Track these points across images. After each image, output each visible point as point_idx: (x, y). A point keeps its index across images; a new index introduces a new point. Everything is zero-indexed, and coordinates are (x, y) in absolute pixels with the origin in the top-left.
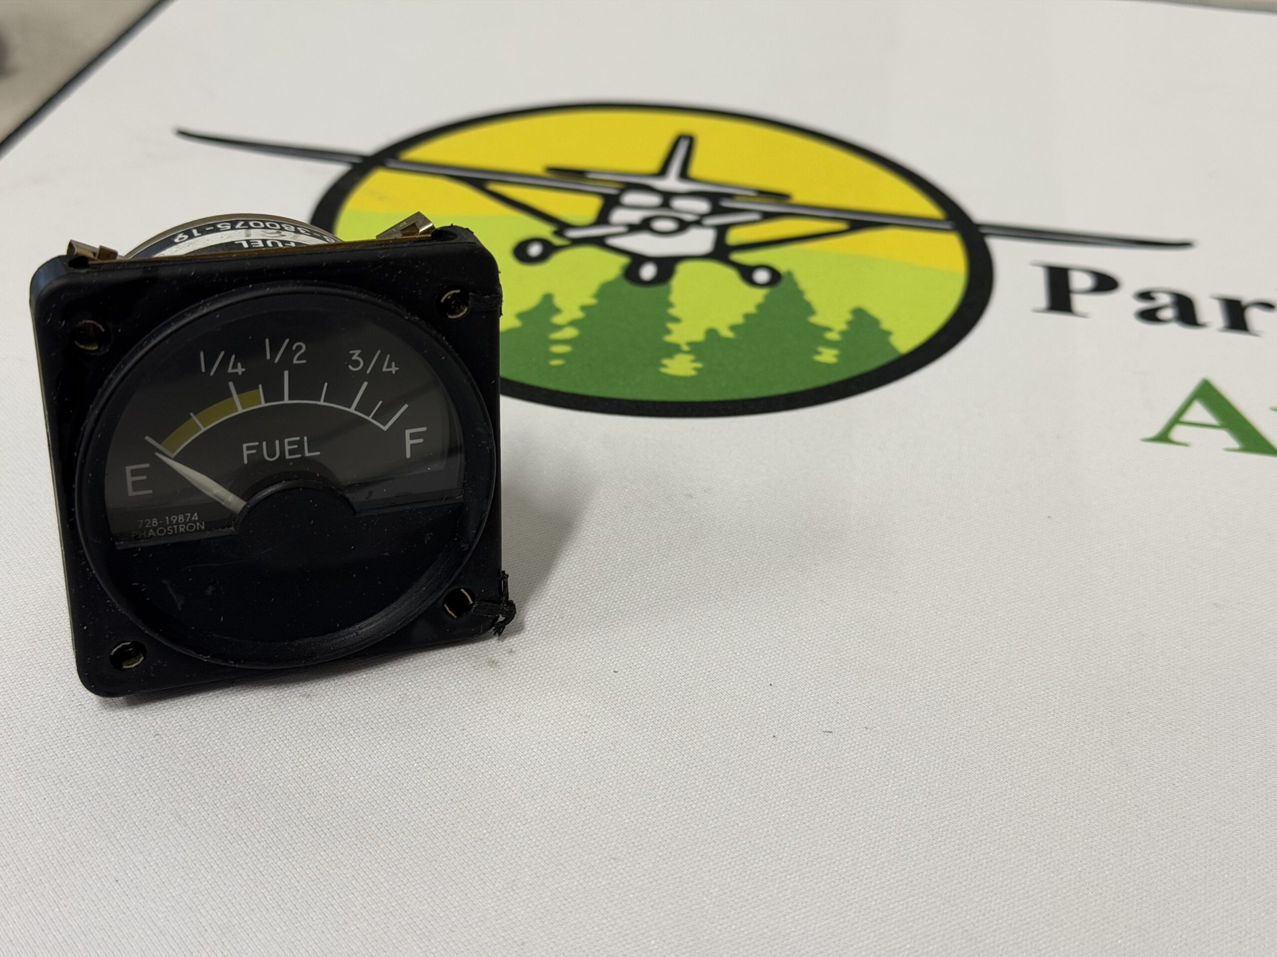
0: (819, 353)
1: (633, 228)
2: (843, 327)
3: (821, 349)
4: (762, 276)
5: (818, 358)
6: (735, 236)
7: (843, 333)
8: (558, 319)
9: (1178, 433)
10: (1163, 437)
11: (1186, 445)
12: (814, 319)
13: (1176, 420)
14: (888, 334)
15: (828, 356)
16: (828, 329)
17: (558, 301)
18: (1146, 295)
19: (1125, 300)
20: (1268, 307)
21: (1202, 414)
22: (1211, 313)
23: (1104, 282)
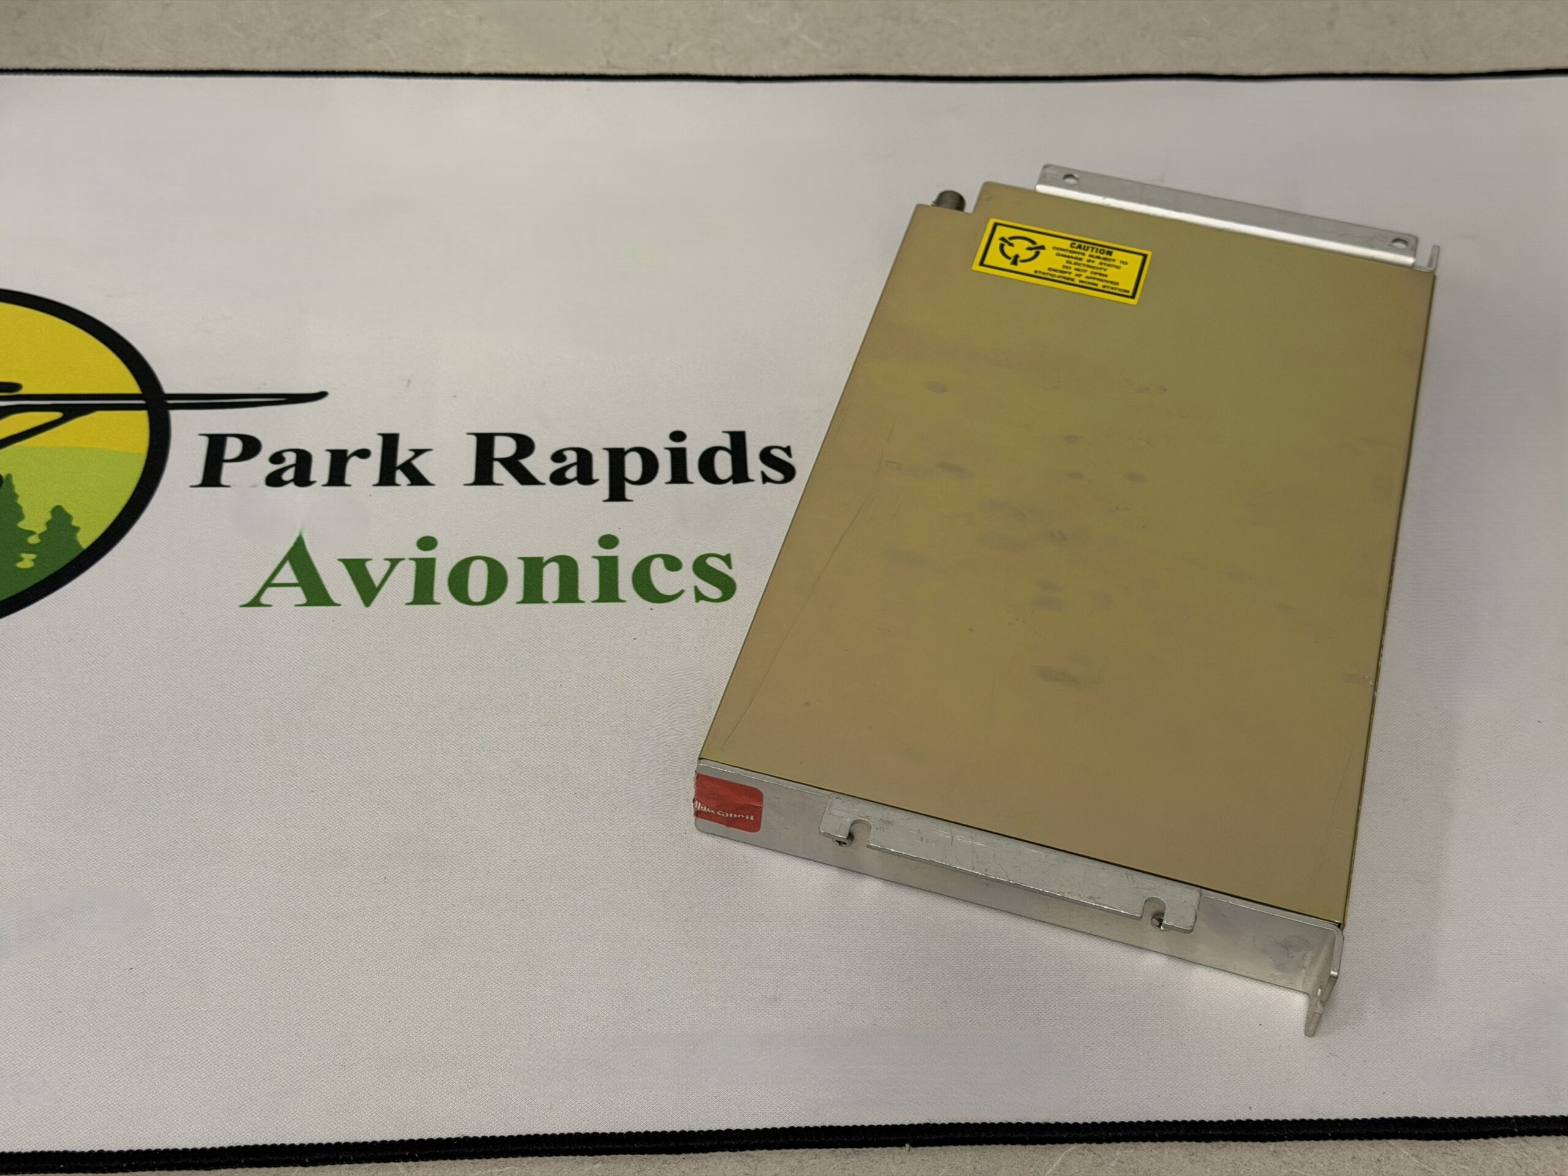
0: (21, 560)
2: (41, 528)
3: (23, 555)
5: (20, 565)
7: (41, 536)
9: (267, 595)
10: (255, 602)
11: (270, 606)
12: (22, 525)
13: (269, 584)
14: (77, 529)
15: (27, 561)
16: (32, 533)
18: (277, 458)
19: (261, 465)
20: (364, 454)
21: (288, 574)
22: (320, 469)
23: (251, 447)
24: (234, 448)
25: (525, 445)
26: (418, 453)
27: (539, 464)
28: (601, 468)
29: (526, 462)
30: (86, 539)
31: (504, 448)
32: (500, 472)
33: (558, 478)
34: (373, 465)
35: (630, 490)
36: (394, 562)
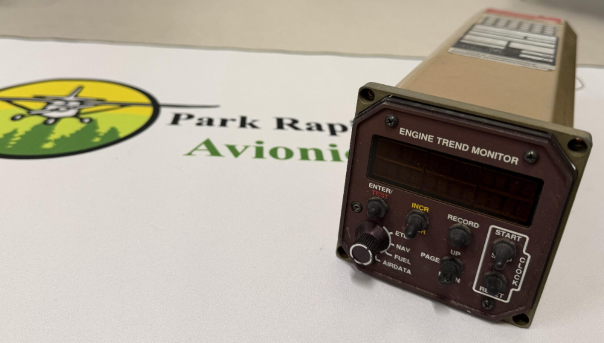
1: (52, 110)
2: (106, 132)
3: (96, 138)
4: (87, 121)
5: (94, 141)
6: (84, 111)
7: (105, 134)
8: (16, 135)
9: (194, 153)
10: (190, 154)
11: (195, 155)
12: (98, 131)
13: (196, 149)
14: (119, 133)
15: (97, 140)
16: (101, 133)
17: (19, 131)
18: (201, 119)
19: (195, 121)
20: (234, 120)
21: (203, 147)
22: (217, 122)
23: (190, 117)
24: (184, 117)
25: (295, 121)
26: (254, 121)
27: (301, 125)
28: (326, 128)
29: (297, 125)
30: (122, 135)
31: (287, 121)
32: (286, 127)
33: (310, 129)
34: (238, 122)
35: (338, 133)
36: (246, 147)
